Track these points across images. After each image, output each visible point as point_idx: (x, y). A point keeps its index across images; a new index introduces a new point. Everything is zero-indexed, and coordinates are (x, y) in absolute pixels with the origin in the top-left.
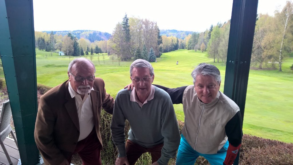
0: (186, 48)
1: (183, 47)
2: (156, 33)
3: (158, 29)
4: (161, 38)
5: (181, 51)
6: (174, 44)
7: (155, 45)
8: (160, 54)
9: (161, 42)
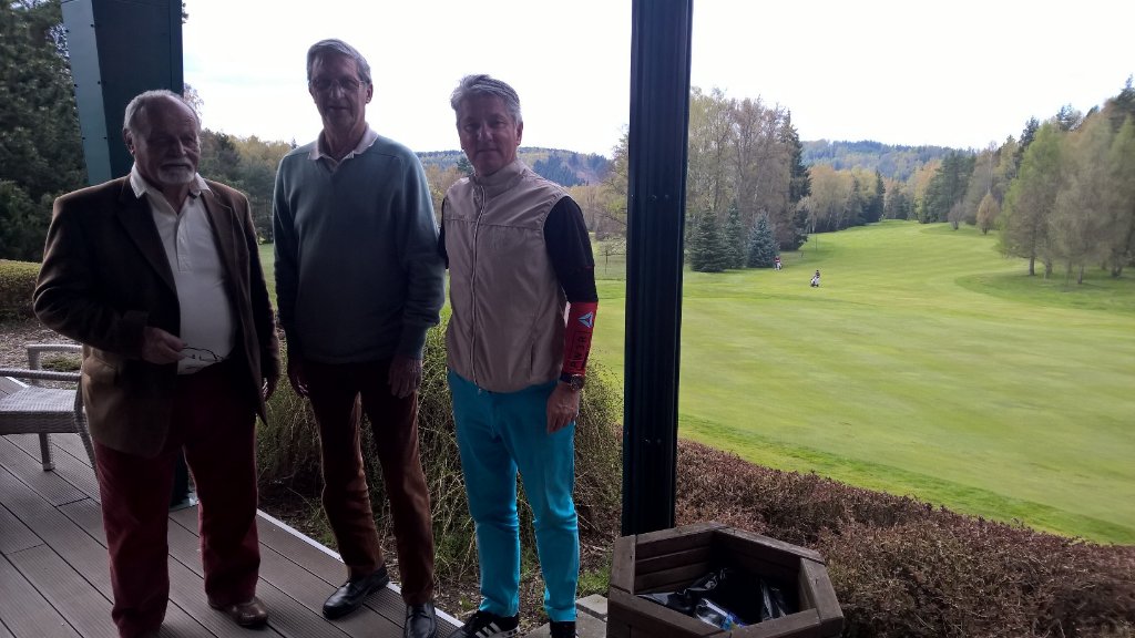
0: (916, 216)
1: (903, 212)
2: (786, 155)
3: (793, 139)
4: (807, 175)
5: (894, 226)
6: (865, 198)
7: (778, 202)
8: (799, 237)
9: (805, 192)
